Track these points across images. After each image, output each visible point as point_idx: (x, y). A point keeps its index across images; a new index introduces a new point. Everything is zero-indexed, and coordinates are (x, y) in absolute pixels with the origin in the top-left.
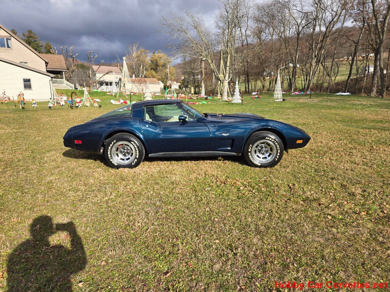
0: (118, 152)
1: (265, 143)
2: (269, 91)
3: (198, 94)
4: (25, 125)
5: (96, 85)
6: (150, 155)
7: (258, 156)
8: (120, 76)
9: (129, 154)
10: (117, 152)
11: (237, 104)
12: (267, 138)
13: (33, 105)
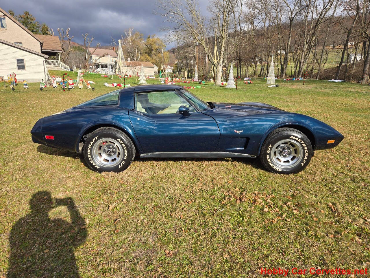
0: (101, 151)
1: (289, 143)
2: (260, 76)
3: (191, 78)
4: (8, 108)
5: (92, 67)
6: (141, 155)
7: (278, 159)
8: (116, 59)
9: (115, 154)
10: (99, 152)
11: (231, 89)
12: (292, 137)
13: (24, 86)
